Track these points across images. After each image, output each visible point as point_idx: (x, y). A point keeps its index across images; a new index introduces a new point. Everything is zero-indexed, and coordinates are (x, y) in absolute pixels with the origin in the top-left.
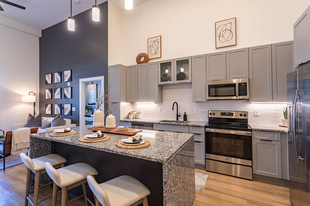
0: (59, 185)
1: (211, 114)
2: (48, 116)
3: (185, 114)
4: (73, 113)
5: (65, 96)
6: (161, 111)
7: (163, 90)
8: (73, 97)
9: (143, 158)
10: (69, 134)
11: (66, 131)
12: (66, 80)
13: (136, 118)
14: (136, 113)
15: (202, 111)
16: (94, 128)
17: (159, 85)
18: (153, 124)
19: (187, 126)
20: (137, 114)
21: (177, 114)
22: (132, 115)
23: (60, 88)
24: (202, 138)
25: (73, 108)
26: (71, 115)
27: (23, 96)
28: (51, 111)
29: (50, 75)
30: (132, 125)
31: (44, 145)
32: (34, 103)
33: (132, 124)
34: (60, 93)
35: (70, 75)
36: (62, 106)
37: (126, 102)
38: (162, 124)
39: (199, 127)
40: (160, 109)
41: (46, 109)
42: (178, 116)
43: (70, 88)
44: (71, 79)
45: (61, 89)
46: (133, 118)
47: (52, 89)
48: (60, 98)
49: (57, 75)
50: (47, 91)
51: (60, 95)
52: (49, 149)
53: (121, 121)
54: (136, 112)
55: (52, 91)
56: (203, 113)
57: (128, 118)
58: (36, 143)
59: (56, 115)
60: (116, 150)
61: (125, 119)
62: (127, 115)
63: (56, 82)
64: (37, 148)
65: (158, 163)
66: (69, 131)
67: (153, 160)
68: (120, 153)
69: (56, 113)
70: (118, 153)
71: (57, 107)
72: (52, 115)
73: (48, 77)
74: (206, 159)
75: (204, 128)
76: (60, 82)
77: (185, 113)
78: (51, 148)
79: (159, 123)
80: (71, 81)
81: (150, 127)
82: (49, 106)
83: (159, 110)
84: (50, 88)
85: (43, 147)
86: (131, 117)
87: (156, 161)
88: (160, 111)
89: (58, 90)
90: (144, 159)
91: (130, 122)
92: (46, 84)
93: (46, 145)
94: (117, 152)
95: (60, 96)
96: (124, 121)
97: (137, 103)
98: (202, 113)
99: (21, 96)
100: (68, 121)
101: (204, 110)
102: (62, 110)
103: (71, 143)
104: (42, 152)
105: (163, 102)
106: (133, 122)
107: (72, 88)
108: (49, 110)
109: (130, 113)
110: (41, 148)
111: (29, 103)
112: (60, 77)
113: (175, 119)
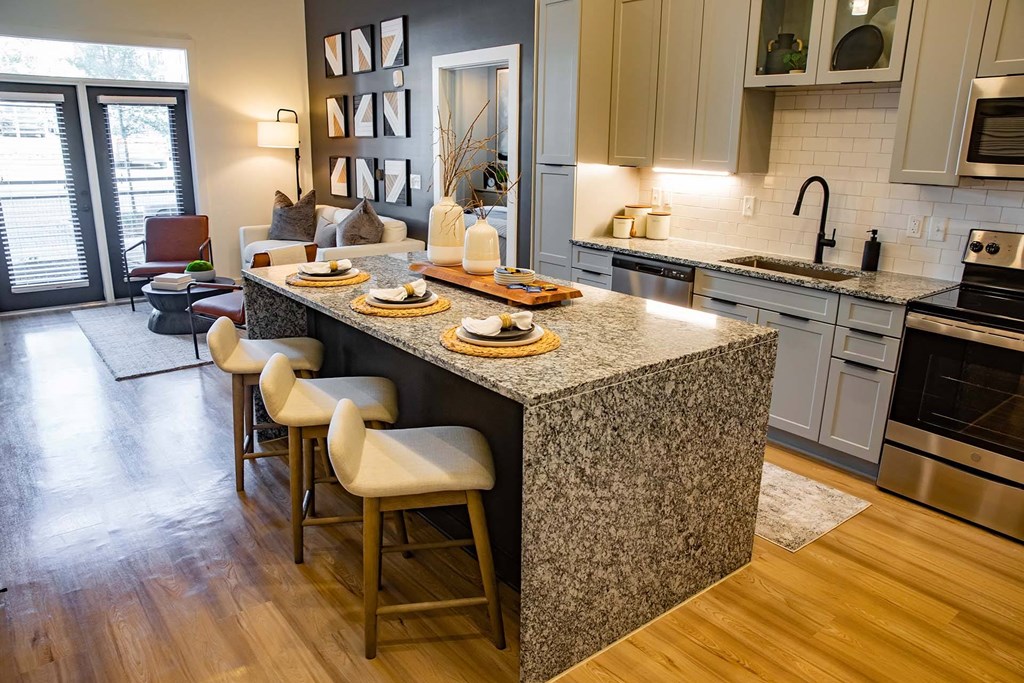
0: (275, 416)
1: (977, 247)
2: (337, 202)
3: (874, 239)
4: (413, 195)
5: (387, 127)
6: (754, 212)
7: (776, 115)
8: (412, 134)
9: (480, 383)
10: (344, 282)
11: (335, 272)
12: (389, 60)
13: (645, 237)
14: (645, 212)
15: (942, 227)
16: (431, 267)
17: (746, 90)
18: (694, 268)
19: (830, 291)
20: (650, 218)
21: (821, 236)
22: (629, 222)
23: (371, 96)
24: (887, 355)
25: (412, 176)
26: (409, 203)
27: (259, 124)
28: (345, 184)
29: (339, 37)
30: (615, 263)
31: (284, 305)
32: (297, 150)
33: (614, 260)
34: (371, 115)
35: (402, 40)
36: (380, 167)
37: (608, 163)
38: (728, 272)
39: (883, 302)
40: (751, 203)
41: (331, 174)
42: (823, 243)
43: (401, 96)
44: (404, 57)
45: (374, 96)
46: (632, 236)
47: (346, 98)
48: (372, 134)
49: (358, 39)
50: (332, 106)
51: (371, 123)
52: (301, 322)
53: (574, 243)
54: (650, 211)
55: (347, 105)
56: (944, 240)
57: (609, 232)
58: (260, 299)
59: (362, 200)
60: (422, 348)
61: (597, 235)
62: (608, 220)
63: (356, 69)
64: (264, 313)
65: (512, 402)
66: (344, 272)
67: (503, 393)
68: (431, 358)
69: (360, 195)
70: (426, 359)
71: (363, 171)
72: (349, 200)
73: (333, 49)
74: (885, 441)
75: (903, 310)
76: (370, 68)
77: (875, 232)
78: (305, 318)
79: (718, 269)
80: (407, 64)
81: (679, 279)
82: (341, 163)
83: (746, 209)
84: (342, 92)
85: (282, 314)
86: (624, 228)
87: (509, 396)
88: (750, 213)
89: (366, 101)
90: (481, 387)
91: (608, 249)
92: (327, 76)
93: (292, 306)
94: (425, 355)
95: (372, 129)
96: (584, 246)
97: (656, 169)
98: (940, 236)
99: (253, 123)
100: (395, 228)
101: (953, 226)
102: (381, 183)
103: (326, 309)
104: (280, 326)
105: (767, 171)
106: (618, 253)
107: (408, 93)
108: (340, 181)
109: (621, 213)
110: (276, 316)
111: (279, 152)
112: (370, 49)
113: (807, 256)
